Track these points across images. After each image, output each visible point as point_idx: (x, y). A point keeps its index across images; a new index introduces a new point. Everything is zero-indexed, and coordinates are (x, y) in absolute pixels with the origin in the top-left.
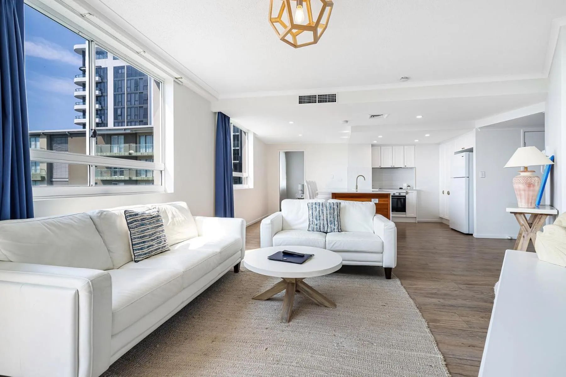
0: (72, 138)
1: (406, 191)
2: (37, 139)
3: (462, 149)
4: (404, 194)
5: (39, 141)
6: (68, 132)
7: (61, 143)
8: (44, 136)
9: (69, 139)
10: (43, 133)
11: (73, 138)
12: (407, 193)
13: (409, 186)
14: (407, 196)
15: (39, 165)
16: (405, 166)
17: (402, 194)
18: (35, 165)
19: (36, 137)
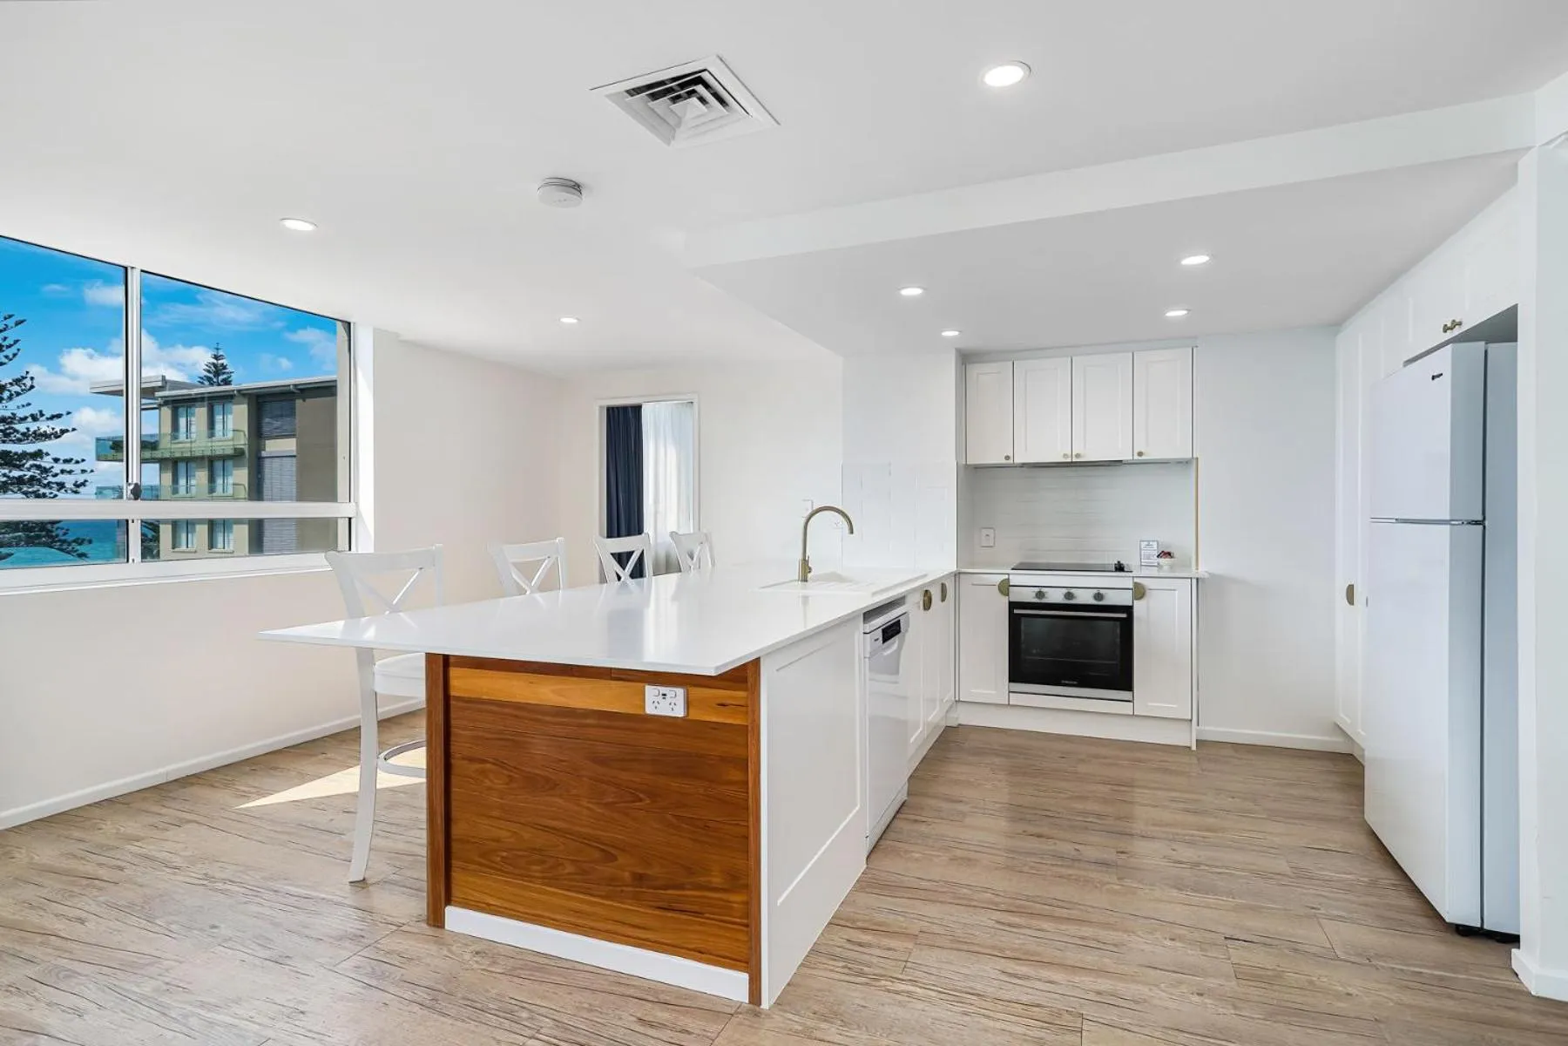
0: (304, 401)
1: (1136, 584)
2: (228, 406)
3: (1446, 329)
4: (1124, 599)
5: (231, 413)
6: (295, 385)
7: (282, 416)
8: (241, 398)
9: (299, 402)
10: (239, 391)
11: (308, 400)
12: (1139, 592)
13: (1169, 554)
14: (1139, 609)
15: (231, 475)
16: (1140, 454)
17: (1112, 599)
18: (224, 475)
19: (224, 401)
